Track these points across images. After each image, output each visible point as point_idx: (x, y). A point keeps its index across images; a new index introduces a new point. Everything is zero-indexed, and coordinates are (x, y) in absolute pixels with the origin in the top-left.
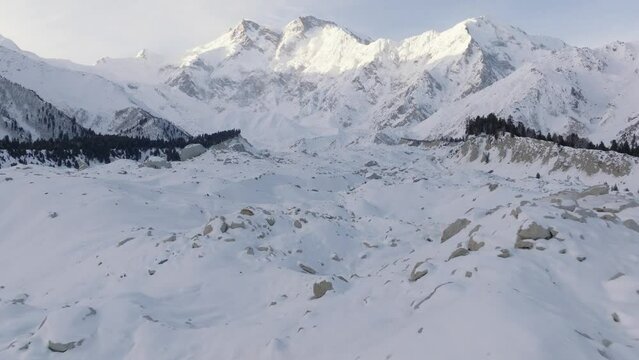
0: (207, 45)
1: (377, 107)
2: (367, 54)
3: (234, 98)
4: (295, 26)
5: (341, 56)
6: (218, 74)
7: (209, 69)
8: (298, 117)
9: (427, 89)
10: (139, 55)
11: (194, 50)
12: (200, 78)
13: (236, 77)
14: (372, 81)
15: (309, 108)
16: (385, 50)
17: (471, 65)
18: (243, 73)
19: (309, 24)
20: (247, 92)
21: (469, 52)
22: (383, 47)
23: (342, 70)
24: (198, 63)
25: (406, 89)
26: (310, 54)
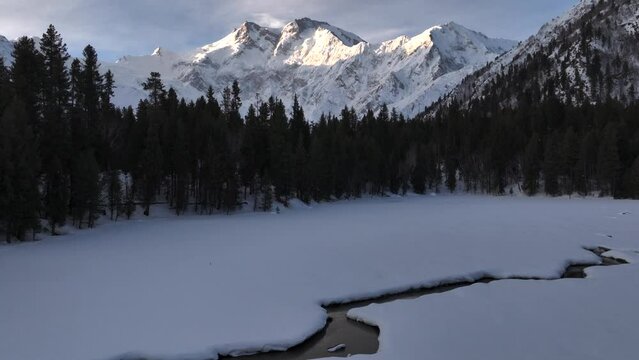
0: (214, 44)
1: (354, 102)
2: (350, 55)
4: (291, 27)
5: (329, 57)
6: (224, 71)
7: (216, 67)
9: (392, 88)
10: (155, 53)
11: (205, 47)
12: (208, 75)
13: (238, 74)
14: (352, 80)
16: (365, 52)
17: (430, 68)
18: (245, 70)
19: (304, 26)
20: (248, 87)
21: (430, 56)
22: (363, 49)
23: (328, 68)
24: (207, 61)
25: (377, 87)
26: (303, 53)
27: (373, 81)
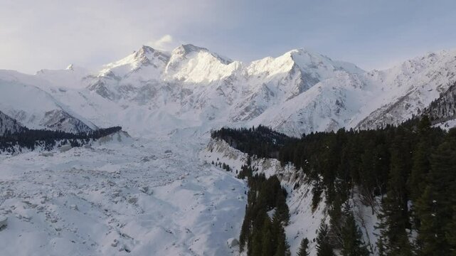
0: (117, 62)
1: (233, 107)
2: (227, 70)
3: (135, 99)
4: (179, 50)
5: (210, 72)
6: (125, 82)
7: (118, 79)
8: (178, 113)
9: (264, 95)
10: (68, 68)
11: (109, 65)
12: (111, 85)
13: (137, 84)
14: (230, 90)
15: (187, 106)
16: (239, 69)
17: (294, 80)
18: (142, 82)
19: (189, 50)
20: (144, 95)
21: (292, 72)
22: (237, 66)
23: (210, 81)
24: (111, 75)
25: (251, 95)
26: (189, 69)
27: (246, 90)
